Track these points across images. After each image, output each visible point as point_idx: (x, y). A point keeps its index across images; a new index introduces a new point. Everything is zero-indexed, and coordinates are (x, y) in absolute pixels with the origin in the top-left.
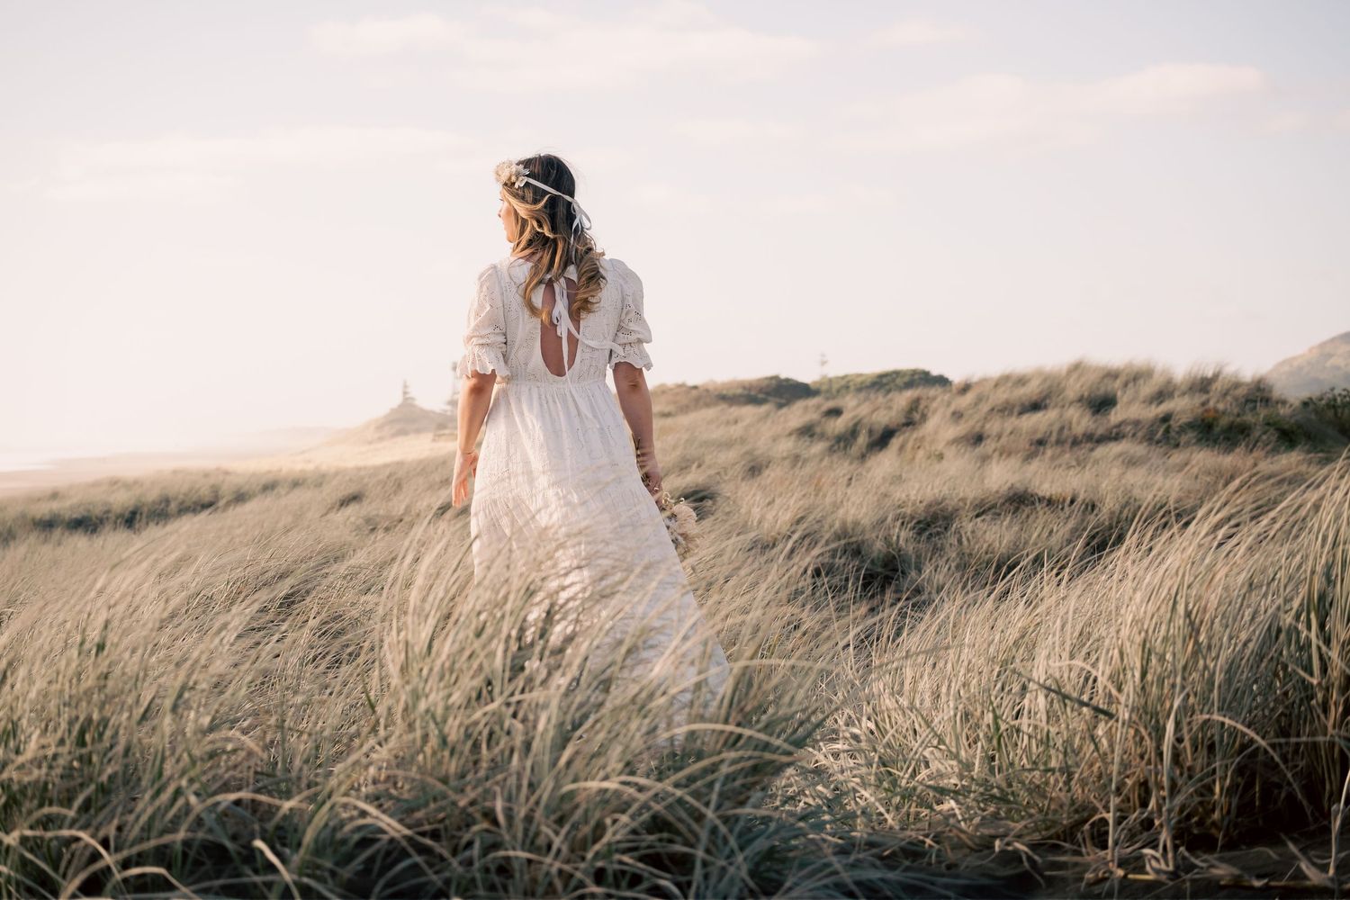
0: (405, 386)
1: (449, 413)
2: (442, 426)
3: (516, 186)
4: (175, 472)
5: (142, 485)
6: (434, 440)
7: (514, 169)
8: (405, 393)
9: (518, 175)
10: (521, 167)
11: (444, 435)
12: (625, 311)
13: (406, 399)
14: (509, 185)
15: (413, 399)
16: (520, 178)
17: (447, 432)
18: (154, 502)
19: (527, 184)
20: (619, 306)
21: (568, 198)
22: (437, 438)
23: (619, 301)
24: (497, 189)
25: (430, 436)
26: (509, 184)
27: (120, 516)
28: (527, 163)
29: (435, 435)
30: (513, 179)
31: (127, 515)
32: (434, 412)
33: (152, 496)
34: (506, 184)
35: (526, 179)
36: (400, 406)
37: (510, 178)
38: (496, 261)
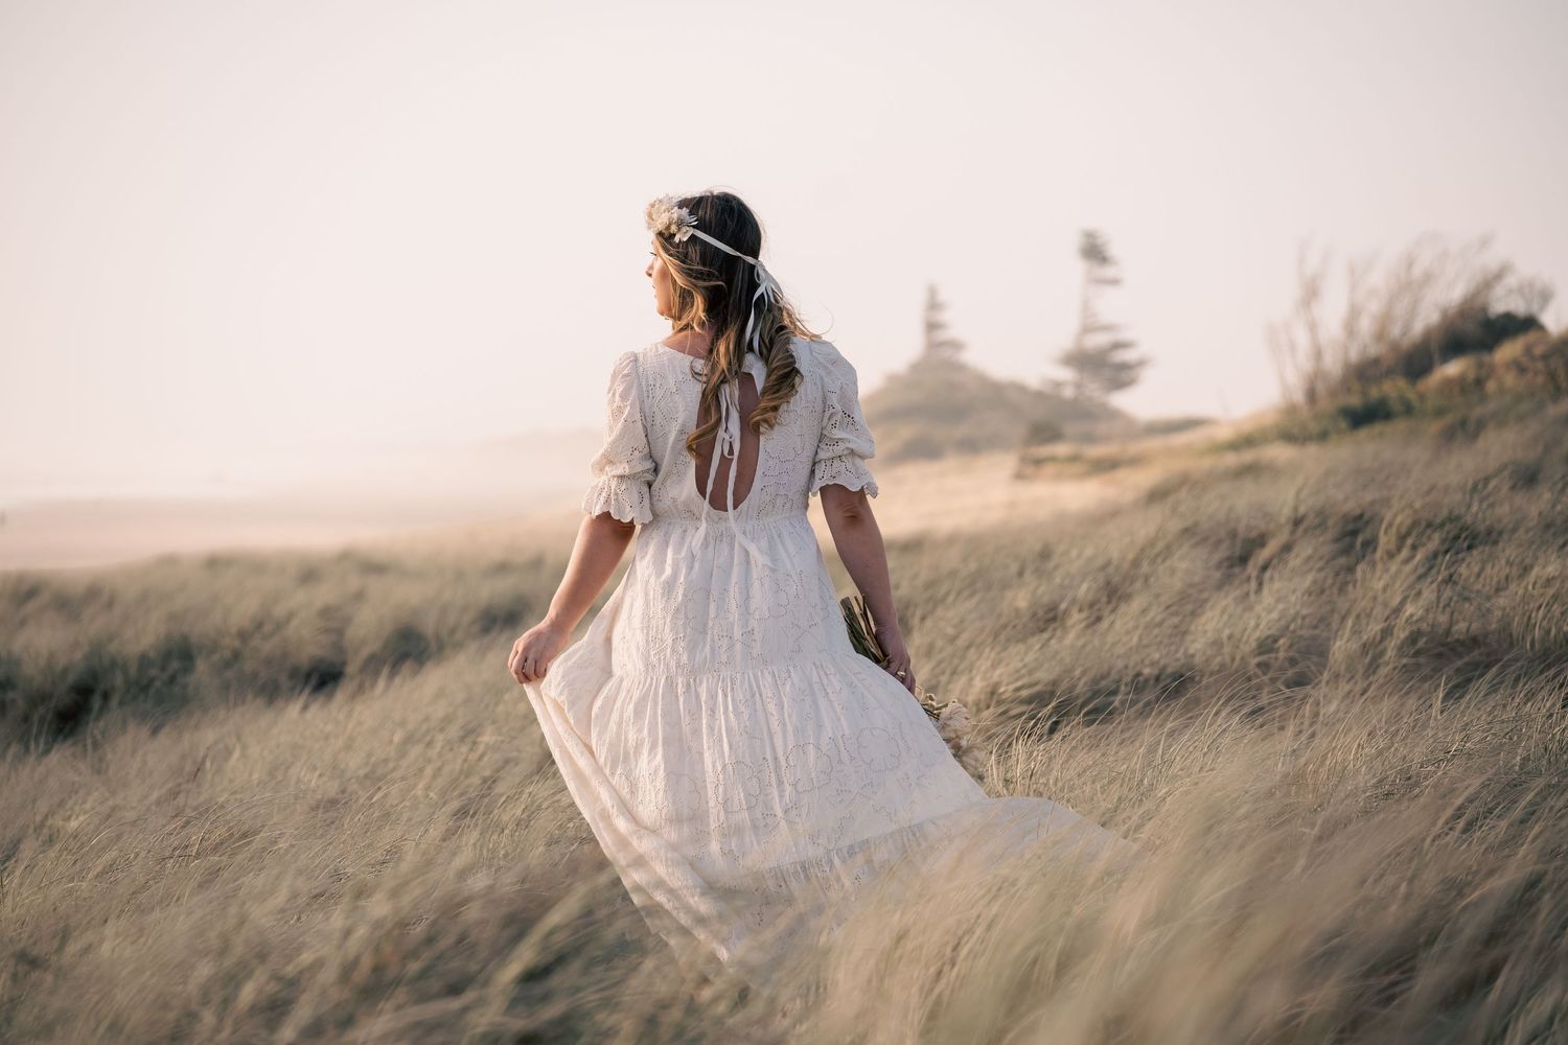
0: (934, 305)
1: (1068, 393)
2: (1044, 431)
3: (677, 239)
4: (215, 563)
5: (111, 604)
6: (1019, 476)
7: (676, 213)
8: (932, 327)
9: (680, 224)
10: (685, 211)
11: (1053, 459)
12: (827, 414)
13: (934, 346)
14: (665, 237)
15: (957, 345)
16: (684, 229)
17: (1061, 449)
18: (144, 661)
19: (693, 238)
20: (819, 408)
21: (750, 260)
22: (1029, 468)
23: (819, 401)
24: (648, 241)
25: (1006, 463)
26: (667, 234)
27: (38, 698)
28: (694, 205)
29: (1024, 460)
30: (674, 228)
31: (62, 697)
32: (1021, 389)
33: (142, 637)
34: (660, 234)
35: (692, 231)
36: (916, 368)
37: (668, 227)
38: (638, 349)
